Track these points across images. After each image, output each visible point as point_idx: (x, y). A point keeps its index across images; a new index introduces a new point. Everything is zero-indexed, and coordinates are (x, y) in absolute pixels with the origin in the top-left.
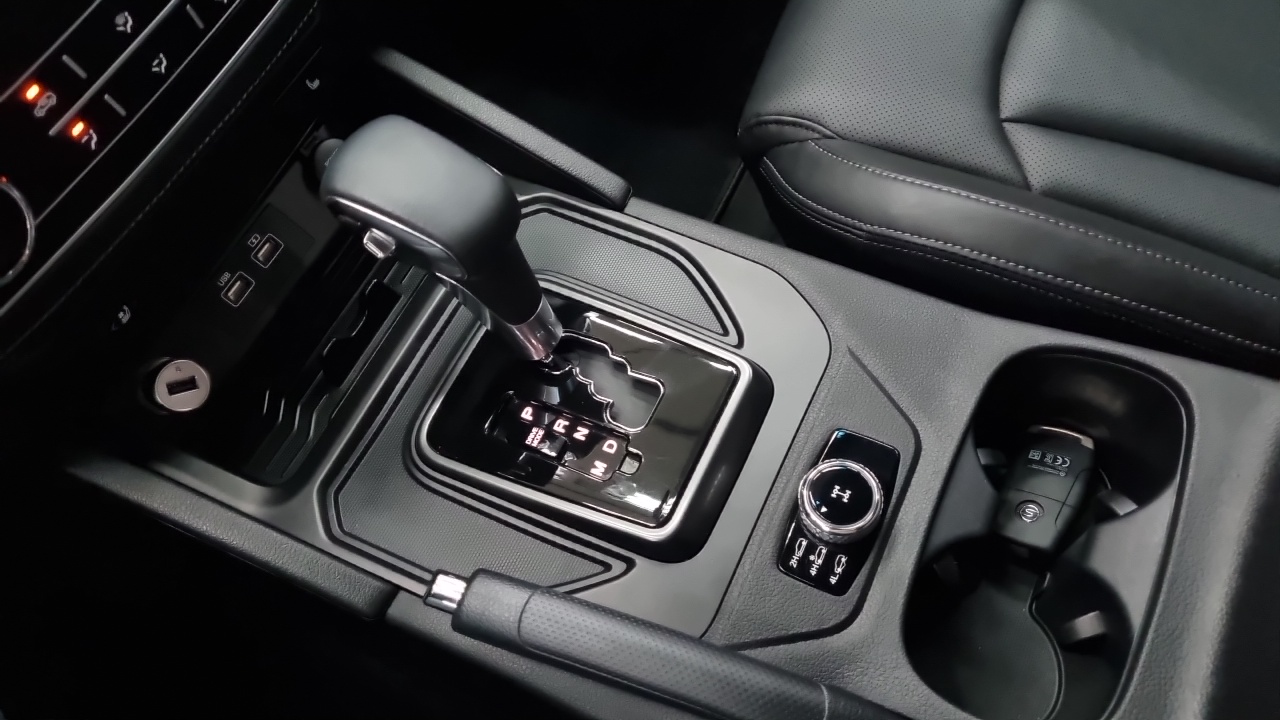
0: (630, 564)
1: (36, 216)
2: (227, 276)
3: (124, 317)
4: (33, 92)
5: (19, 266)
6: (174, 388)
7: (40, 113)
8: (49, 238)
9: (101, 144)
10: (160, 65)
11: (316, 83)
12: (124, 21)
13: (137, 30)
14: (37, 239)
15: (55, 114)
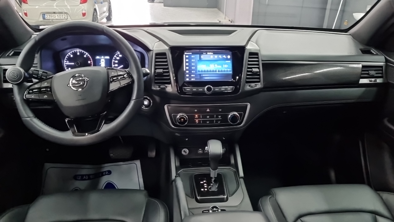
0: (193, 198)
1: (187, 123)
2: (201, 149)
3: (187, 139)
4: (196, 116)
5: (182, 125)
6: (184, 151)
7: (195, 117)
8: (186, 126)
9: (197, 124)
10: (208, 122)
11: (224, 139)
12: (208, 117)
13: (209, 118)
14: (185, 125)
15: (196, 118)
